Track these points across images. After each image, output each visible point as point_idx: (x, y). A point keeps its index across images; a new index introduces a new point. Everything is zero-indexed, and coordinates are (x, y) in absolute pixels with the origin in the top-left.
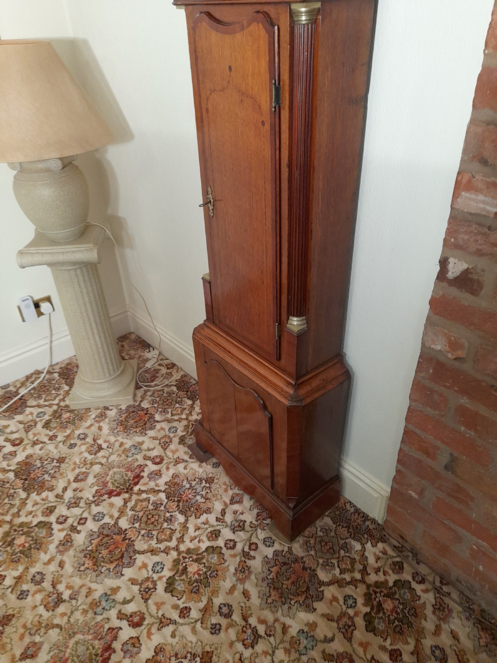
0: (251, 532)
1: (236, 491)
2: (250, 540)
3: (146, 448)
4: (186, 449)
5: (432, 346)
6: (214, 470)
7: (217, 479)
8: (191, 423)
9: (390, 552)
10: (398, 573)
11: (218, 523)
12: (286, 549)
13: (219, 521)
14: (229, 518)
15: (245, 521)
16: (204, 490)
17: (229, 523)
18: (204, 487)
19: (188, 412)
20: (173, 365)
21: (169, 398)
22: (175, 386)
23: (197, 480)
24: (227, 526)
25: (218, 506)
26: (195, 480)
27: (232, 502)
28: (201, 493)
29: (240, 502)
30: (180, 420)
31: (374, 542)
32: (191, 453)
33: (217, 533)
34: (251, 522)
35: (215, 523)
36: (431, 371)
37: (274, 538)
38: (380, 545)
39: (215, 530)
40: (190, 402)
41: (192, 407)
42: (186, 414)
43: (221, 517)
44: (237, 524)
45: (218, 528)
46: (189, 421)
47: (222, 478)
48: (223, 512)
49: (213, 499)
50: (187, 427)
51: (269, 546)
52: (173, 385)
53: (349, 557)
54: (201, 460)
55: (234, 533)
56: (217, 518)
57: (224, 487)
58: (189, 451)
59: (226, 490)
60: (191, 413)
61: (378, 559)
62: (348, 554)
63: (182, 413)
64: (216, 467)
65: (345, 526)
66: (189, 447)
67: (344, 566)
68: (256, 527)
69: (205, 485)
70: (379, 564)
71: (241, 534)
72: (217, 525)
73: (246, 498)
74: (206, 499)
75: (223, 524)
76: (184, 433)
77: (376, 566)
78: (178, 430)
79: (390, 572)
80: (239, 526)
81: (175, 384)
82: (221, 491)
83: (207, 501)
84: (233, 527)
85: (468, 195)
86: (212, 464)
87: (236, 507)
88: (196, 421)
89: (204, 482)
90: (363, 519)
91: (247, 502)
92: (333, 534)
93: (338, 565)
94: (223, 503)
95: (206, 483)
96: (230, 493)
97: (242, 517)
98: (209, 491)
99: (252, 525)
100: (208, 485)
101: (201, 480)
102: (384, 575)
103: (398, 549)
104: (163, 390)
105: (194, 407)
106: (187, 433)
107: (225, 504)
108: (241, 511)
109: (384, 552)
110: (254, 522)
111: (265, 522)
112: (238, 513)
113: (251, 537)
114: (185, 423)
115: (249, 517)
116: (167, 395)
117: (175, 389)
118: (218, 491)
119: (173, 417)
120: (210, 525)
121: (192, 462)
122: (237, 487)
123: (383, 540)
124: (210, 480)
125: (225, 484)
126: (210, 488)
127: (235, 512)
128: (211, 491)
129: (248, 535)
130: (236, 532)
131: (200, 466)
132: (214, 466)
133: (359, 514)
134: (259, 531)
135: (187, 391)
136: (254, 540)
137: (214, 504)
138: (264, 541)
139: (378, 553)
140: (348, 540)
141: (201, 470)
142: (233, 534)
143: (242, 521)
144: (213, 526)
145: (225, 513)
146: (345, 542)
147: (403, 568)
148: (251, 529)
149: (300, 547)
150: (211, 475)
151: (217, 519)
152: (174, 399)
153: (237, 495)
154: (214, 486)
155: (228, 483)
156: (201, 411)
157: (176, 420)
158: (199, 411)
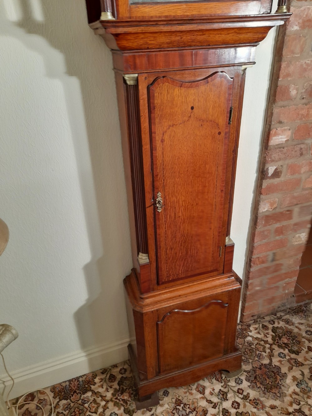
0: (229, 389)
1: (194, 387)
2: (235, 392)
4: (139, 412)
5: (263, 211)
6: (170, 397)
7: (179, 397)
8: (113, 399)
9: (257, 326)
10: (268, 329)
11: (217, 408)
12: (245, 373)
13: (216, 406)
14: (215, 400)
15: (220, 390)
16: (185, 409)
17: (219, 401)
18: (183, 408)
19: (100, 398)
20: (31, 396)
21: (73, 410)
22: (60, 400)
23: (174, 412)
24: (221, 403)
25: (203, 403)
26: (174, 413)
27: (203, 392)
28: (187, 413)
29: (204, 388)
30: (105, 408)
31: (248, 330)
32: (145, 409)
33: (225, 411)
34: (222, 386)
35: (217, 410)
36: (263, 222)
37: (236, 377)
38: (251, 328)
39: (222, 412)
40: (89, 394)
41: (94, 393)
42: (101, 400)
43: (213, 404)
44: (221, 396)
45: (221, 409)
46: (111, 400)
47: (181, 392)
48: (210, 402)
49: (196, 405)
50: (116, 404)
51: (242, 382)
52: (58, 402)
53: (256, 345)
54: (157, 403)
55: (227, 400)
56: (212, 407)
57: (188, 394)
58: (142, 410)
59: (191, 394)
60: (102, 396)
61: (259, 333)
62: (254, 345)
63: (98, 405)
64: (168, 394)
66: (138, 408)
68: (225, 384)
69: (181, 407)
71: (229, 396)
72: (219, 409)
73: (201, 382)
74: (194, 410)
75: (219, 404)
76: (122, 408)
77: (263, 335)
78: (116, 412)
80: (223, 395)
81: (57, 400)
82: (191, 397)
83: (196, 410)
84: (223, 399)
85: (275, 138)
86: (163, 396)
87: (207, 392)
88: (113, 395)
89: (178, 407)
91: (205, 383)
93: (260, 351)
94: (202, 399)
95: (180, 406)
96: (194, 391)
97: (217, 391)
98: (188, 406)
99: (224, 387)
100: (182, 405)
101: (175, 409)
102: (268, 334)
103: (255, 322)
104: (58, 412)
105: (98, 392)
106: (123, 406)
107: (203, 398)
108: (211, 390)
109: (256, 329)
110: (222, 384)
111: (223, 378)
112: (213, 392)
113: (233, 390)
114: (110, 405)
115: (218, 387)
116: (67, 411)
117: (64, 402)
118: (190, 400)
119: (98, 413)
120: (217, 414)
121: (156, 411)
122: (191, 386)
123: (249, 326)
124: (178, 402)
125: (185, 393)
126: (185, 404)
127: (211, 394)
128: (188, 404)
129: (230, 391)
130: (227, 398)
131: (162, 405)
132: (166, 395)
134: (229, 384)
135: (75, 392)
136: (236, 389)
137: (200, 406)
138: (238, 383)
139: (255, 332)
140: (246, 341)
141: (166, 406)
142: (229, 401)
143: (219, 392)
144: (219, 412)
145: (210, 401)
146: (247, 343)
147: (266, 325)
148: (227, 389)
149: (246, 365)
150: (174, 400)
151: (214, 407)
152: (76, 405)
153: (197, 387)
154: (185, 401)
155: (185, 390)
156: (105, 387)
157: (104, 411)
158: (104, 389)
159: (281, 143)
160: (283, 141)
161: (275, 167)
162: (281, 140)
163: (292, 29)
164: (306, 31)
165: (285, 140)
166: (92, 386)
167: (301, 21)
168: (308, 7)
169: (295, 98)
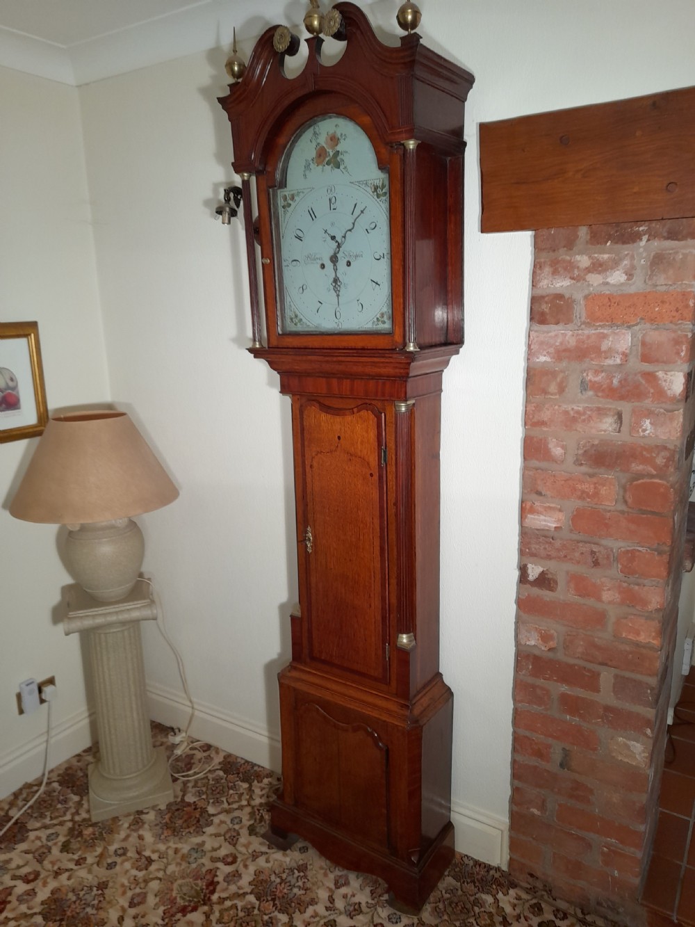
0: (371, 913)
1: (338, 872)
2: (373, 922)
3: (210, 848)
4: (261, 840)
5: (527, 643)
6: (303, 856)
7: (310, 865)
8: (256, 808)
9: (524, 896)
10: (539, 915)
11: (329, 912)
12: (416, 921)
13: (331, 910)
14: (340, 904)
15: (360, 903)
16: (299, 880)
17: (342, 909)
18: (298, 876)
19: (248, 797)
20: (208, 747)
21: (218, 785)
22: (220, 769)
23: (287, 871)
24: (341, 913)
25: (323, 895)
26: (284, 872)
27: (338, 886)
28: (296, 885)
29: (347, 883)
30: (241, 808)
31: (504, 890)
32: (268, 843)
33: (333, 923)
34: (367, 902)
35: (327, 913)
36: (531, 667)
37: (398, 913)
38: (512, 892)
39: (329, 921)
40: (245, 785)
41: (250, 790)
42: (246, 800)
43: (331, 906)
44: (352, 908)
45: (332, 917)
46: (253, 807)
47: (316, 863)
48: (331, 900)
49: (314, 888)
50: (252, 814)
51: (397, 923)
52: (217, 769)
53: (485, 912)
54: (284, 848)
55: (352, 918)
56: (326, 907)
57: (322, 871)
58: (265, 841)
59: (326, 875)
60: (251, 797)
61: (514, 906)
62: (483, 909)
63: (240, 799)
64: (304, 852)
65: (469, 881)
66: (263, 836)
67: (483, 922)
68: (374, 906)
69: (299, 874)
70: (518, 911)
71: (360, 917)
72: (330, 915)
73: (352, 876)
74: (305, 890)
75: (336, 911)
76: (252, 822)
77: (515, 913)
78: (243, 820)
79: (531, 916)
80: (355, 910)
81: (219, 768)
82: (320, 876)
83: (308, 892)
84: (348, 913)
85: (532, 516)
86: (298, 849)
87: (344, 890)
88: (261, 805)
89: (296, 871)
90: (486, 870)
91: (355, 881)
92: (460, 892)
93: (477, 923)
94: (328, 890)
95: (299, 872)
96: (332, 876)
97: (356, 900)
98: (306, 881)
99: (369, 905)
100: (302, 874)
101: (292, 870)
102: (526, 920)
103: (532, 891)
104: (207, 777)
105: (253, 790)
106: (255, 820)
107: (330, 890)
108: (351, 893)
109: (518, 898)
110: (370, 901)
111: (382, 898)
112: (349, 896)
113: (372, 918)
114: (248, 810)
115: (363, 898)
116: (213, 782)
117: (221, 773)
118: (316, 878)
119: (231, 806)
120: (321, 917)
121: (273, 853)
122: (337, 869)
123: (513, 886)
124: (303, 868)
125: (321, 868)
126: (305, 877)
127: (345, 896)
128: (308, 880)
129: (369, 917)
130: (354, 917)
131: (285, 855)
132: (302, 851)
133: (480, 865)
134: (380, 910)
135: (238, 774)
136: (377, 920)
137: (317, 893)
138: (389, 919)
139: (512, 900)
140: (477, 896)
141: (288, 860)
142: (351, 920)
143: (356, 904)
144: (325, 917)
145: (334, 900)
146: (476, 898)
147: (542, 909)
148: (369, 910)
149: (431, 916)
150: (301, 862)
151: (327, 909)
152: (225, 785)
153: (341, 876)
154: (310, 874)
155: (325, 866)
156: (264, 792)
157: (236, 809)
158: (261, 793)
159: (547, 528)
160: (549, 527)
161: (541, 569)
162: (544, 523)
163: (538, 360)
164: (564, 364)
165: (554, 526)
166: (256, 781)
167: (552, 350)
168: (563, 332)
169: (563, 461)
